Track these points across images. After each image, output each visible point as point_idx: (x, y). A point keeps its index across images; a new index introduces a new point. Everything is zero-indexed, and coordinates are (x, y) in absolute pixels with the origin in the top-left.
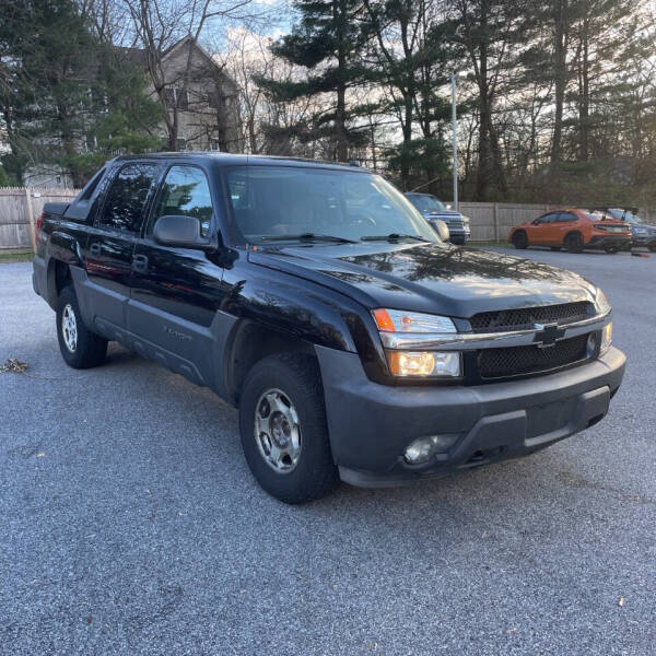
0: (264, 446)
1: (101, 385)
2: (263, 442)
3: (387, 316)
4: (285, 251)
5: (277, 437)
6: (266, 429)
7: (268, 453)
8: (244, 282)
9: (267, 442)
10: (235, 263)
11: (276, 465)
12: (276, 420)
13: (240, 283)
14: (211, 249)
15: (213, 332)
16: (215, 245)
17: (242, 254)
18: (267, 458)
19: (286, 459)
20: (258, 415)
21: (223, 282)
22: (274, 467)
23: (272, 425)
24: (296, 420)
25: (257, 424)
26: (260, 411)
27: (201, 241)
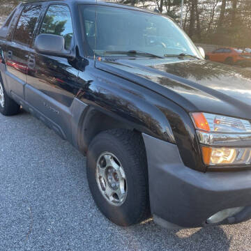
0: (101, 184)
1: (16, 126)
2: (101, 181)
3: (204, 118)
4: (119, 61)
5: (110, 181)
6: (103, 175)
7: (104, 189)
8: (92, 81)
9: (103, 181)
10: (87, 67)
11: (108, 198)
12: (109, 171)
13: (89, 82)
14: (71, 58)
15: (71, 111)
16: (74, 56)
17: (91, 62)
18: (103, 192)
19: (115, 195)
20: (98, 165)
21: (79, 78)
22: (107, 199)
23: (107, 173)
24: (124, 176)
25: (97, 171)
26: (100, 163)
27: (65, 52)
